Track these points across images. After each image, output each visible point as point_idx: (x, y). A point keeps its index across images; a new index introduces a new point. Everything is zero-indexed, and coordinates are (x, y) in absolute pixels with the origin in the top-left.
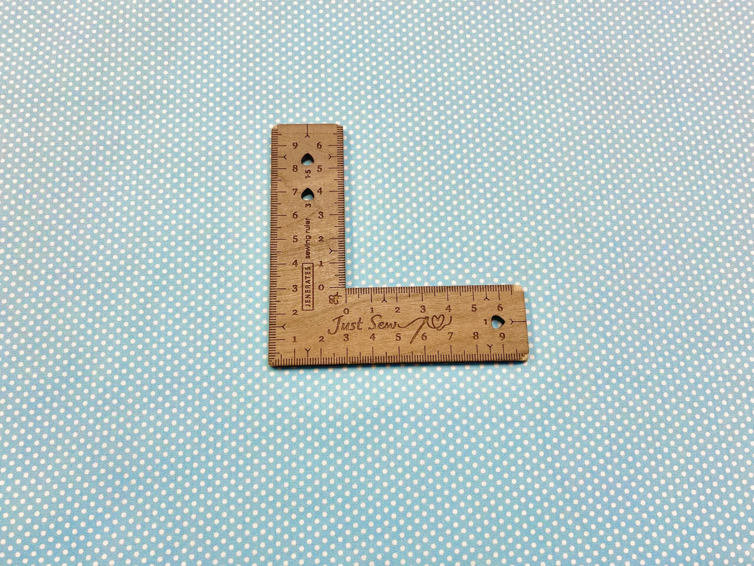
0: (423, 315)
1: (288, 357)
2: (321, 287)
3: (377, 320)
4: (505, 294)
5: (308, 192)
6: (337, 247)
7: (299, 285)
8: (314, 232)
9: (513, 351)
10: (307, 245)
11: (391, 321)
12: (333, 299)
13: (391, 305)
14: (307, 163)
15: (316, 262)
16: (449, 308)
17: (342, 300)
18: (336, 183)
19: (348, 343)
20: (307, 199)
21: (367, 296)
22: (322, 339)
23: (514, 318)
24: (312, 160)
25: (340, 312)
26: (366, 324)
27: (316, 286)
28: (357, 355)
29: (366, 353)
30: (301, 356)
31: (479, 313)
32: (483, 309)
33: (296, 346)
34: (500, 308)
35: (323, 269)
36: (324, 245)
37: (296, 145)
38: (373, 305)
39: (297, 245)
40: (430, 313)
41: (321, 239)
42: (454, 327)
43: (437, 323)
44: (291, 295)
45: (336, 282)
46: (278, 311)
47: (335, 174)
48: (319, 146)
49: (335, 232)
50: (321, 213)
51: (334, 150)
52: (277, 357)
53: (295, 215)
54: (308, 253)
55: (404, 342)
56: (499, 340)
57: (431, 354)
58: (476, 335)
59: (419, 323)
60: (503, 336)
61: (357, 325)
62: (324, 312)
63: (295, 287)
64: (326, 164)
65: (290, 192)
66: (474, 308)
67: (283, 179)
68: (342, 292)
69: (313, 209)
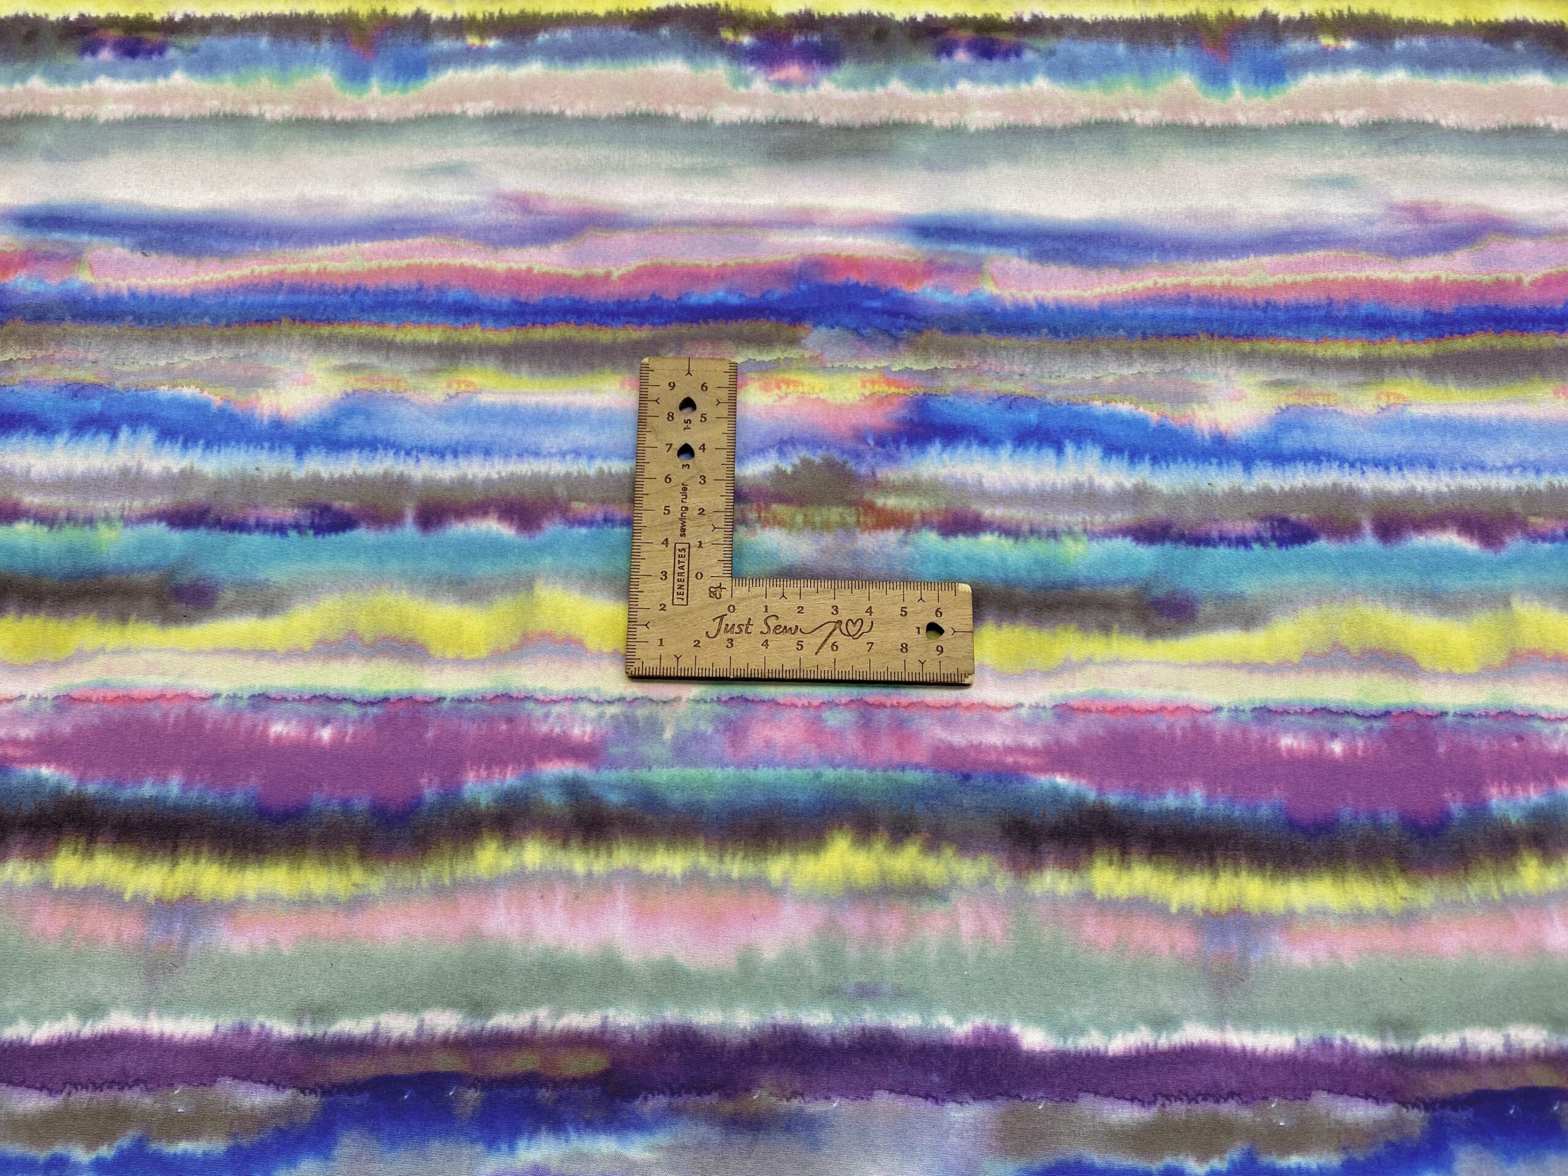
2: (699, 575)
3: (772, 623)
4: (947, 595)
9: (953, 670)
11: (791, 624)
13: (793, 602)
14: (686, 411)
16: (870, 611)
22: (697, 644)
23: (957, 627)
24: (694, 407)
25: (722, 609)
26: (758, 626)
30: (669, 666)
33: (662, 651)
34: (938, 612)
35: (702, 552)
36: (704, 520)
38: (767, 602)
40: (844, 616)
41: (702, 511)
42: (872, 637)
43: (853, 629)
44: (659, 584)
45: (719, 570)
46: (640, 604)
47: (724, 426)
48: (704, 387)
50: (703, 477)
52: (638, 664)
53: (668, 479)
59: (831, 627)
63: (665, 573)
64: (712, 412)
66: (904, 612)
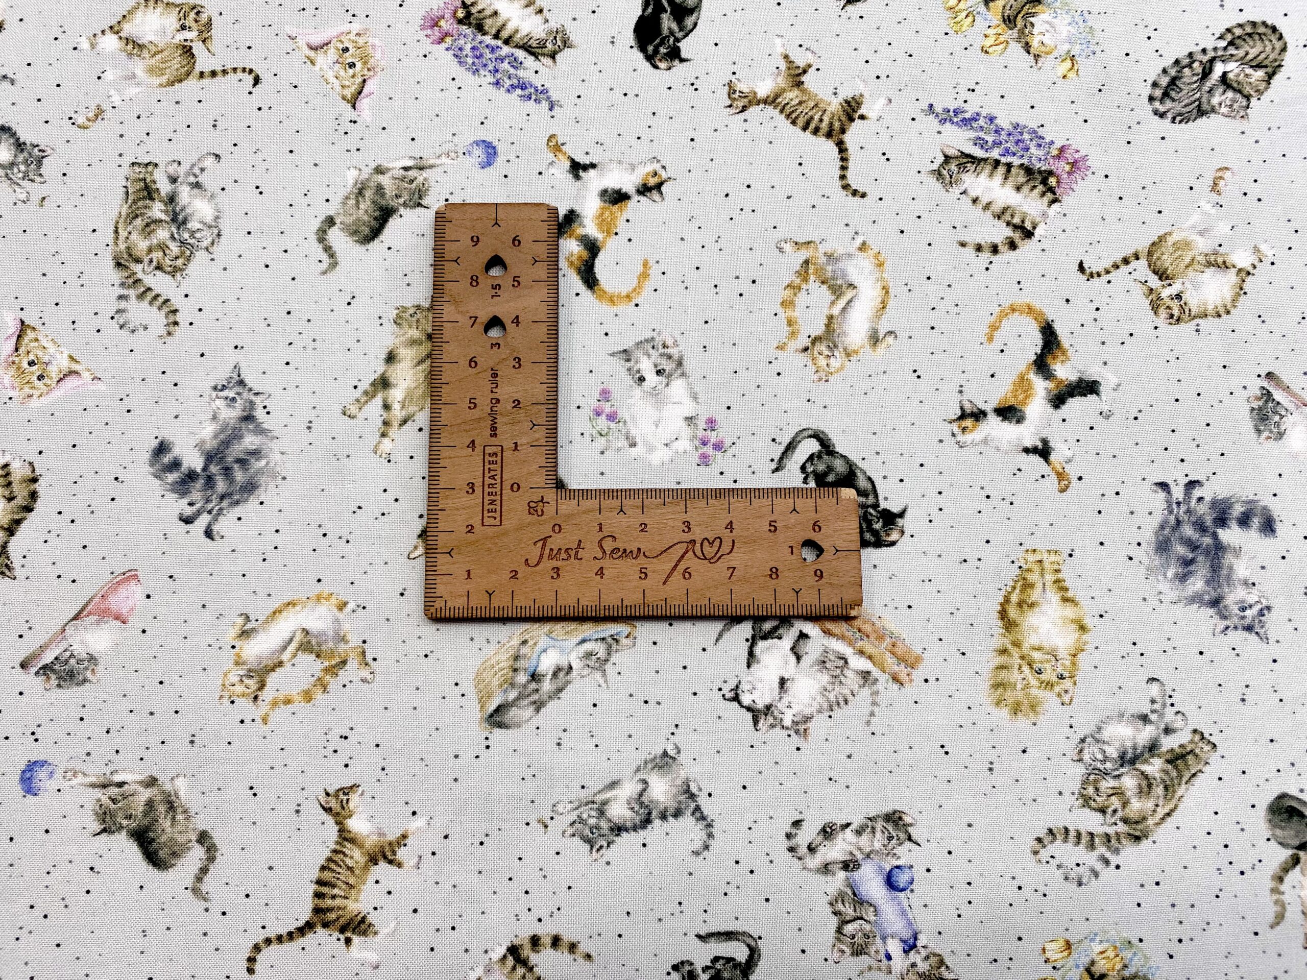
0: (688, 537)
1: (457, 603)
5: (495, 322)
6: (542, 421)
7: (478, 482)
8: (506, 392)
10: (493, 415)
12: (535, 508)
15: (508, 445)
17: (549, 510)
18: (544, 308)
19: (557, 582)
20: (494, 333)
21: (592, 504)
27: (507, 486)
28: (573, 602)
29: (588, 600)
31: (781, 535)
32: (788, 528)
37: (476, 240)
39: (476, 413)
49: (540, 392)
51: (542, 250)
54: (494, 429)
55: (654, 580)
56: (812, 580)
57: (697, 601)
58: (774, 573)
60: (819, 574)
61: (574, 552)
62: (520, 528)
65: (465, 321)
67: (455, 301)
68: (551, 495)
69: (504, 352)
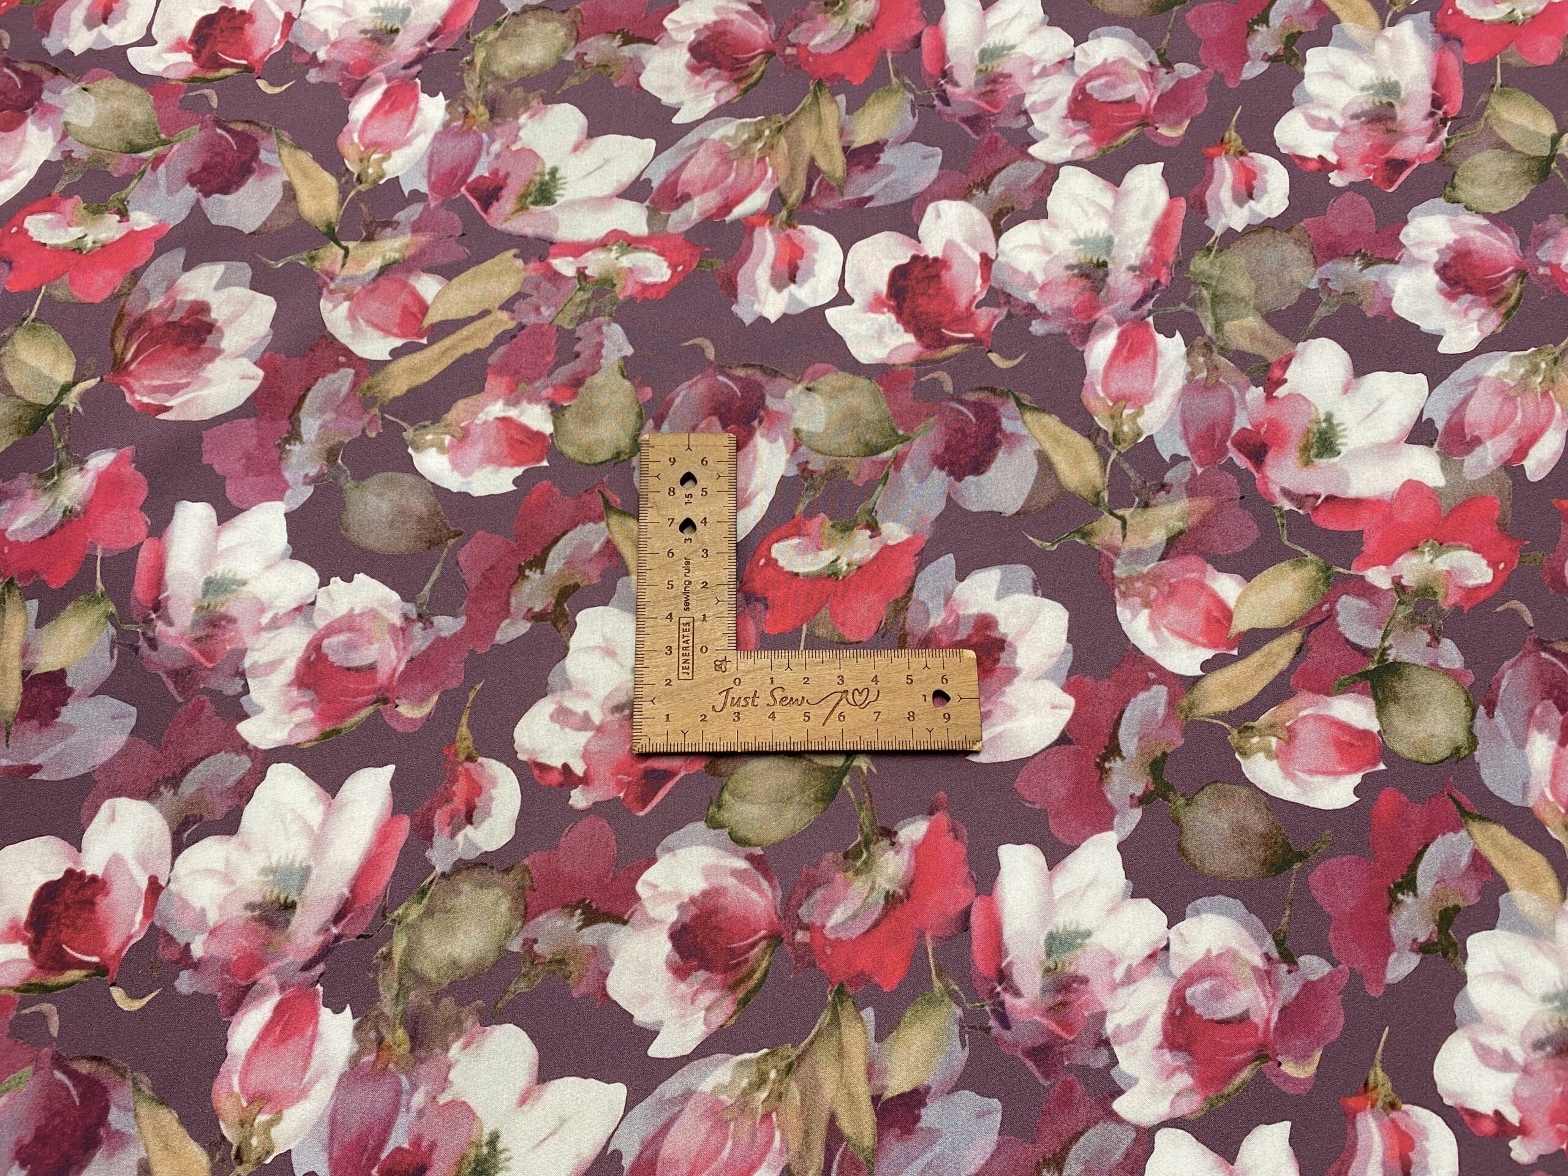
2: (704, 649)
3: (778, 694)
4: (952, 661)
9: (961, 739)
11: (798, 695)
13: (798, 674)
16: (875, 679)
22: (704, 718)
23: (963, 694)
24: (695, 481)
25: (728, 682)
30: (675, 740)
33: (668, 727)
34: (944, 679)
35: (707, 625)
36: (708, 593)
38: (773, 674)
40: (850, 685)
41: (705, 585)
42: (879, 706)
43: (859, 699)
44: (664, 659)
45: (724, 643)
46: (646, 680)
47: (725, 500)
48: (704, 461)
50: (706, 551)
52: (642, 742)
53: (670, 553)
59: (836, 698)
63: (670, 648)
64: (713, 486)
66: (910, 680)
